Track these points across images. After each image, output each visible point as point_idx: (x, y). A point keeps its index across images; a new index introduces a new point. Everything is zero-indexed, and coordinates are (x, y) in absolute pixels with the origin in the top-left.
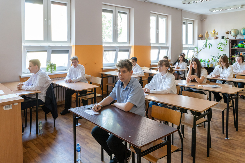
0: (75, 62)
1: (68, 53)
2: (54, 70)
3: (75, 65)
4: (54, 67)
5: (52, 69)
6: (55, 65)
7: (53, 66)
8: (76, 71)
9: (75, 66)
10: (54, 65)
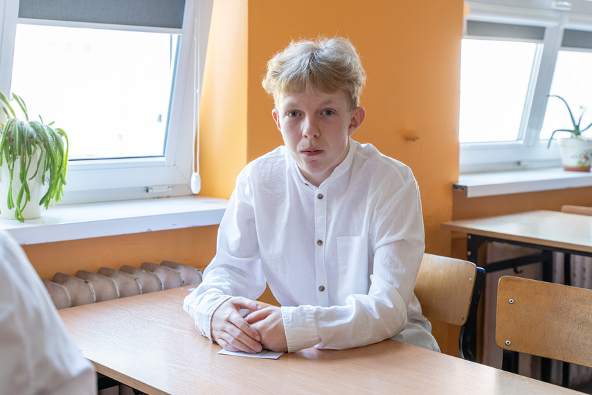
0: (325, 114)
1: (178, 25)
2: (44, 201)
3: (312, 152)
4: (50, 154)
5: (31, 183)
6: (58, 143)
7: (38, 152)
8: (319, 219)
9: (313, 165)
10: (45, 140)
